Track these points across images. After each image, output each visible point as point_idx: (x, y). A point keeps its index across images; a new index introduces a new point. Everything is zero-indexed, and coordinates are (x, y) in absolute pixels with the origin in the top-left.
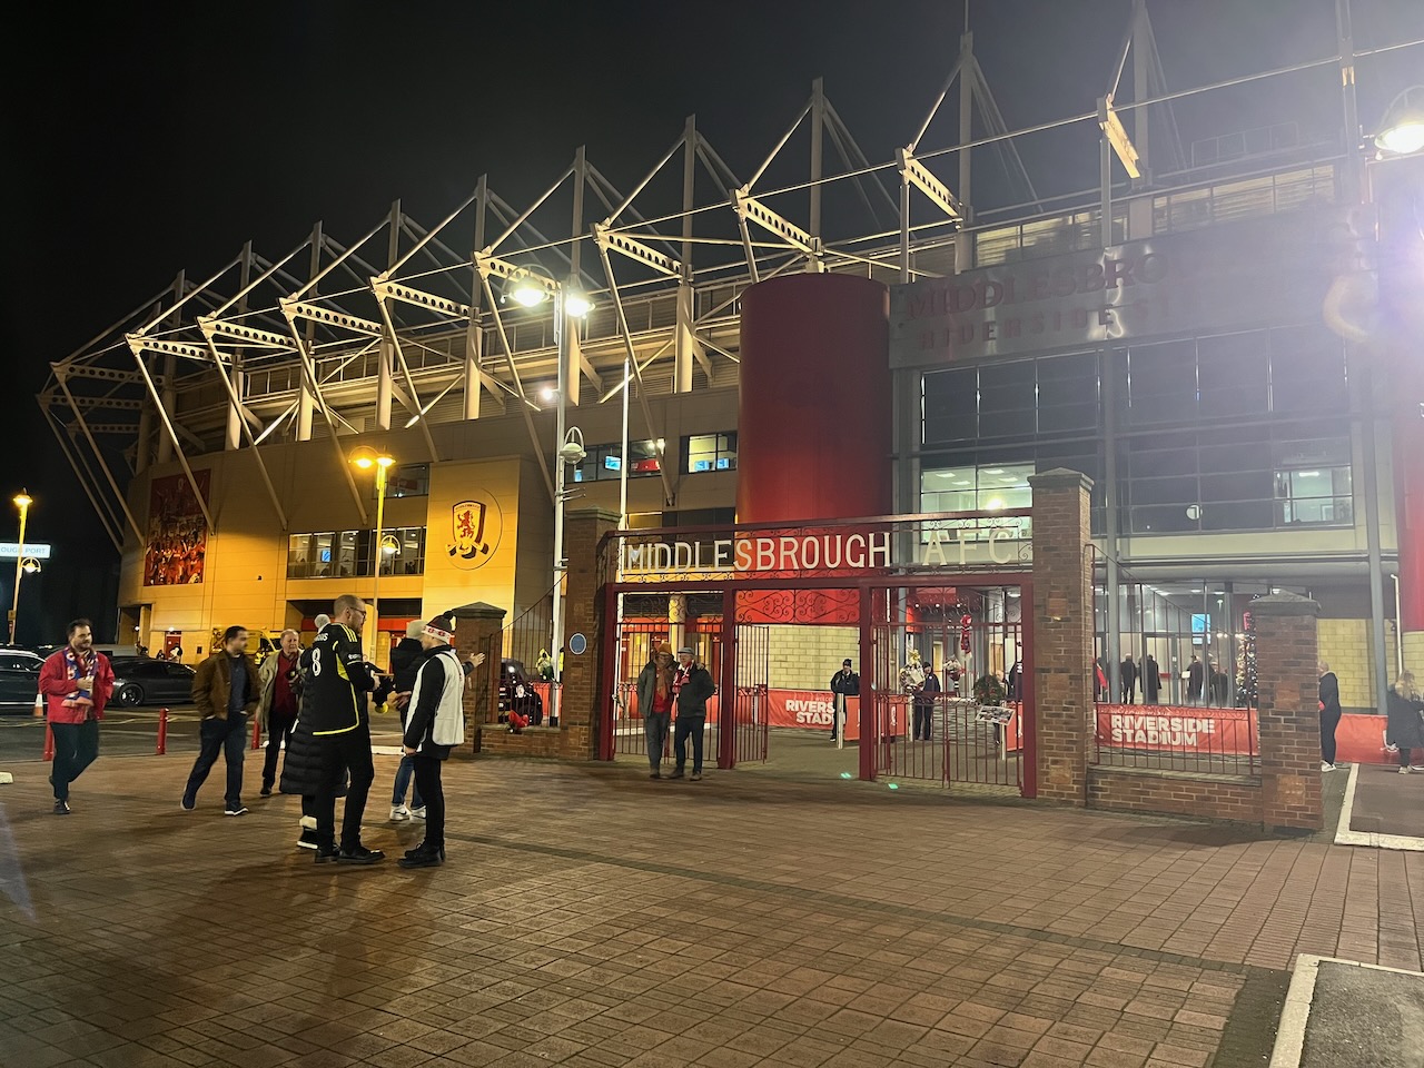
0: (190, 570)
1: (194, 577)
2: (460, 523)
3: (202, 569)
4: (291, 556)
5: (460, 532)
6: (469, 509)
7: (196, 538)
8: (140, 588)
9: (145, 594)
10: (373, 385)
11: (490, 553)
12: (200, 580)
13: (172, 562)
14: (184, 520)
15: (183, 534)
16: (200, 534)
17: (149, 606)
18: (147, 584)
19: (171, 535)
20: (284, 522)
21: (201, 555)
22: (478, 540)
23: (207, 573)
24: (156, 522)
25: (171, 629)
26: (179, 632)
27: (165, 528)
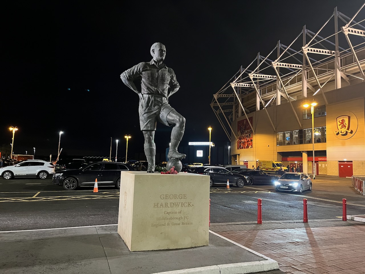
0: (249, 144)
1: (250, 146)
2: (340, 124)
3: (252, 144)
4: (277, 139)
5: (340, 126)
6: (343, 118)
7: (250, 136)
8: (236, 150)
9: (238, 151)
10: (301, 84)
11: (353, 133)
12: (252, 147)
13: (244, 143)
14: (246, 131)
15: (246, 135)
16: (251, 135)
17: (239, 155)
18: (238, 149)
19: (243, 136)
20: (275, 129)
21: (252, 140)
22: (348, 129)
23: (254, 145)
24: (239, 133)
25: (245, 161)
26: (247, 162)
27: (242, 134)
